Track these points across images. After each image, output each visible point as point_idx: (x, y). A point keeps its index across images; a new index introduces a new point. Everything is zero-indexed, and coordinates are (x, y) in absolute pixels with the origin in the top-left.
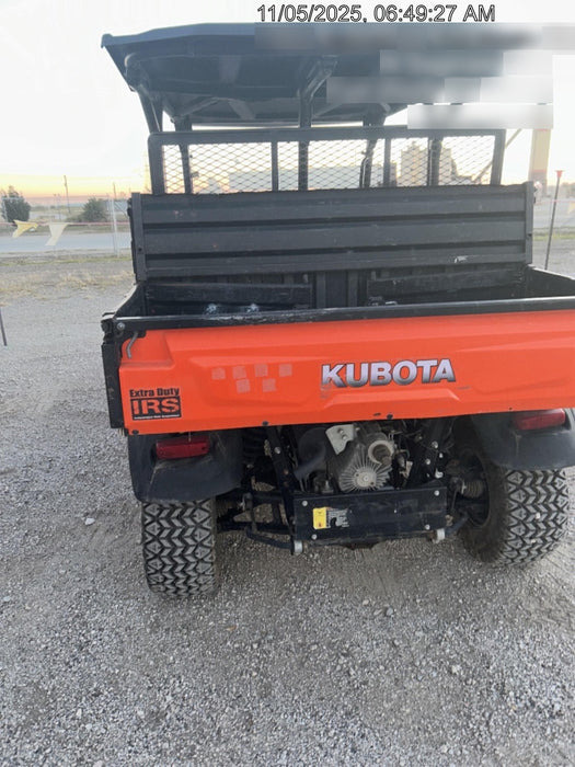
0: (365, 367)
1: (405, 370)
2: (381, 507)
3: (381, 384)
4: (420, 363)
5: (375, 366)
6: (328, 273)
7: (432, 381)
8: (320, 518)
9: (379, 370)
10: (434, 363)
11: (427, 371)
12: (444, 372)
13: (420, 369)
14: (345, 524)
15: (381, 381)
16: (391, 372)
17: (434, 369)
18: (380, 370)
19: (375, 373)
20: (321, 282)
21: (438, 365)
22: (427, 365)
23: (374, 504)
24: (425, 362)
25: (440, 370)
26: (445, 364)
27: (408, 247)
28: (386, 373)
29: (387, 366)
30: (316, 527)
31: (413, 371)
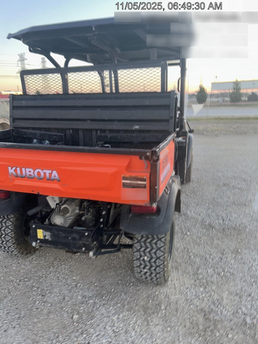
0: (23, 169)
1: (39, 173)
2: (63, 235)
3: (31, 178)
4: (45, 171)
5: (28, 170)
6: (83, 130)
7: (50, 180)
8: (40, 234)
9: (28, 172)
10: (50, 172)
11: (48, 175)
12: (55, 176)
13: (45, 173)
14: (50, 239)
15: (30, 177)
16: (34, 173)
17: (51, 174)
18: (30, 172)
19: (28, 173)
20: (81, 133)
21: (52, 173)
22: (48, 172)
23: (61, 233)
24: (47, 171)
25: (53, 175)
26: (55, 173)
27: (113, 120)
28: (32, 173)
29: (32, 170)
30: (39, 237)
31: (42, 175)
